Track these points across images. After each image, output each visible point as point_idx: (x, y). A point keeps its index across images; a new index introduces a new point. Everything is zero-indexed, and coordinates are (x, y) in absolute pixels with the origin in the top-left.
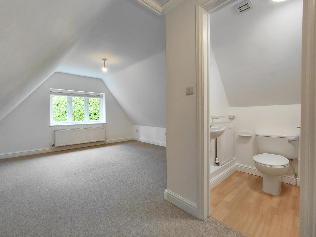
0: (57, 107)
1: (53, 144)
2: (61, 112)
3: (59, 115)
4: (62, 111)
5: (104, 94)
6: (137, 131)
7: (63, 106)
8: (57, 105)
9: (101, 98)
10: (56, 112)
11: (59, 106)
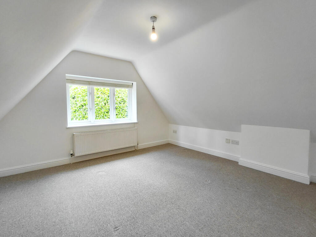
0: (73, 101)
1: (72, 153)
2: (77, 106)
3: (76, 110)
4: (79, 105)
5: (135, 83)
6: (175, 132)
7: (79, 99)
8: (73, 98)
9: (130, 89)
10: (72, 106)
11: (75, 99)
